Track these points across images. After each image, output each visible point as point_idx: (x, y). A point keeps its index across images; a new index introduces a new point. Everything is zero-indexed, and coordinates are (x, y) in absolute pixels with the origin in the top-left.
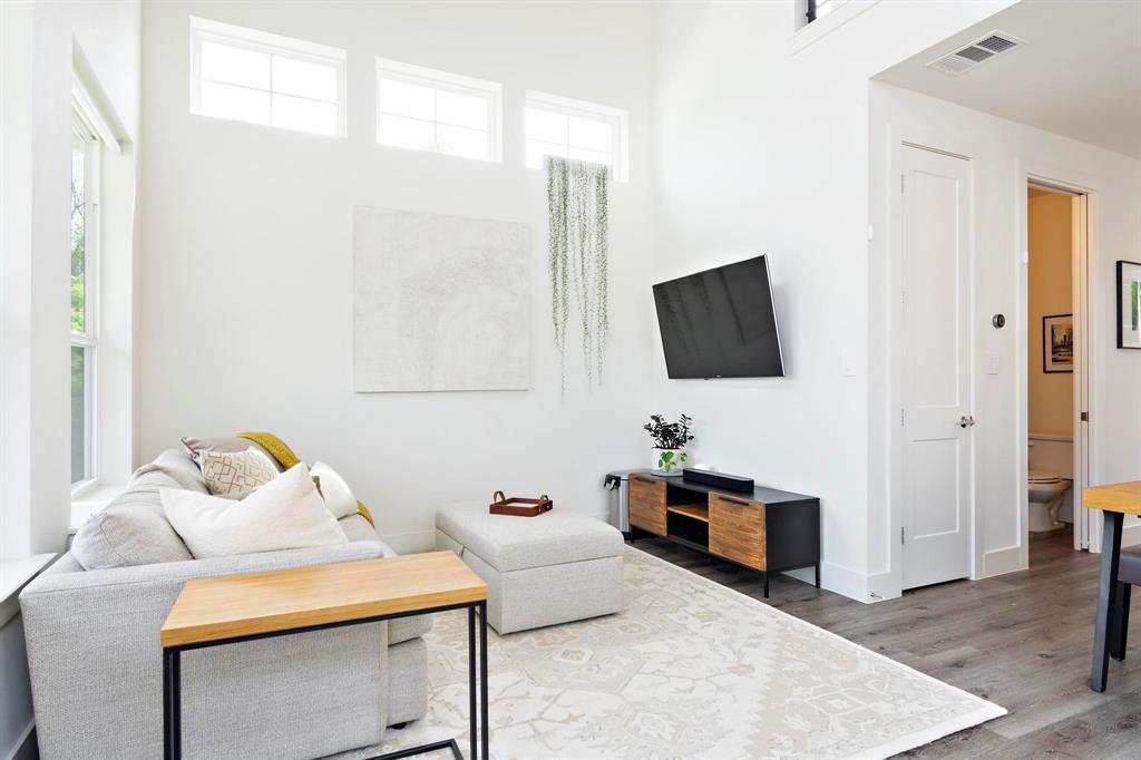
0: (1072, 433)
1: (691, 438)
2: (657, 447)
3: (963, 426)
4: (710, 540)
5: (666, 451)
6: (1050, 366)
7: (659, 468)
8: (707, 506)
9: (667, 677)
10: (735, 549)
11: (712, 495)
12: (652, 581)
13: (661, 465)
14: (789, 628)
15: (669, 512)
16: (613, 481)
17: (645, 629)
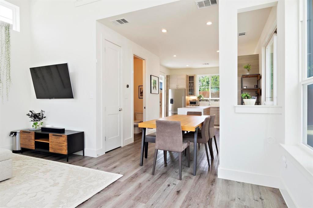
0: (143, 111)
1: (45, 117)
2: (32, 121)
3: (120, 111)
4: (50, 148)
5: (35, 122)
6: (140, 97)
7: (32, 128)
8: (49, 138)
9: (27, 194)
10: (58, 149)
11: (50, 134)
12: (27, 165)
13: (33, 126)
14: (73, 169)
15: (35, 142)
16: (14, 134)
17: (21, 181)
